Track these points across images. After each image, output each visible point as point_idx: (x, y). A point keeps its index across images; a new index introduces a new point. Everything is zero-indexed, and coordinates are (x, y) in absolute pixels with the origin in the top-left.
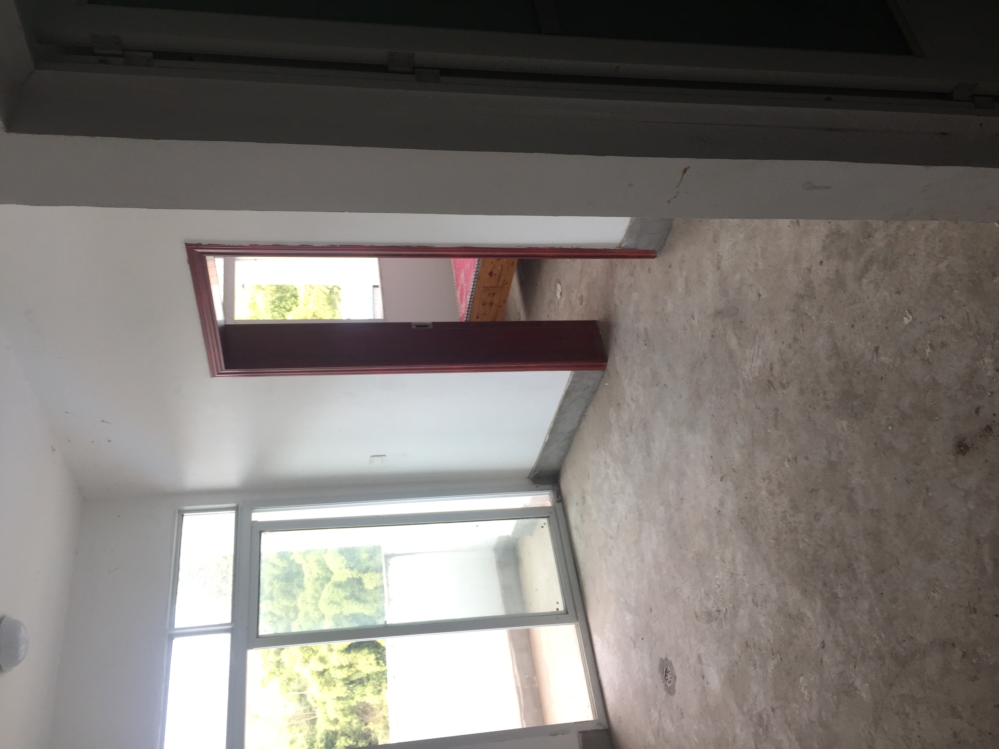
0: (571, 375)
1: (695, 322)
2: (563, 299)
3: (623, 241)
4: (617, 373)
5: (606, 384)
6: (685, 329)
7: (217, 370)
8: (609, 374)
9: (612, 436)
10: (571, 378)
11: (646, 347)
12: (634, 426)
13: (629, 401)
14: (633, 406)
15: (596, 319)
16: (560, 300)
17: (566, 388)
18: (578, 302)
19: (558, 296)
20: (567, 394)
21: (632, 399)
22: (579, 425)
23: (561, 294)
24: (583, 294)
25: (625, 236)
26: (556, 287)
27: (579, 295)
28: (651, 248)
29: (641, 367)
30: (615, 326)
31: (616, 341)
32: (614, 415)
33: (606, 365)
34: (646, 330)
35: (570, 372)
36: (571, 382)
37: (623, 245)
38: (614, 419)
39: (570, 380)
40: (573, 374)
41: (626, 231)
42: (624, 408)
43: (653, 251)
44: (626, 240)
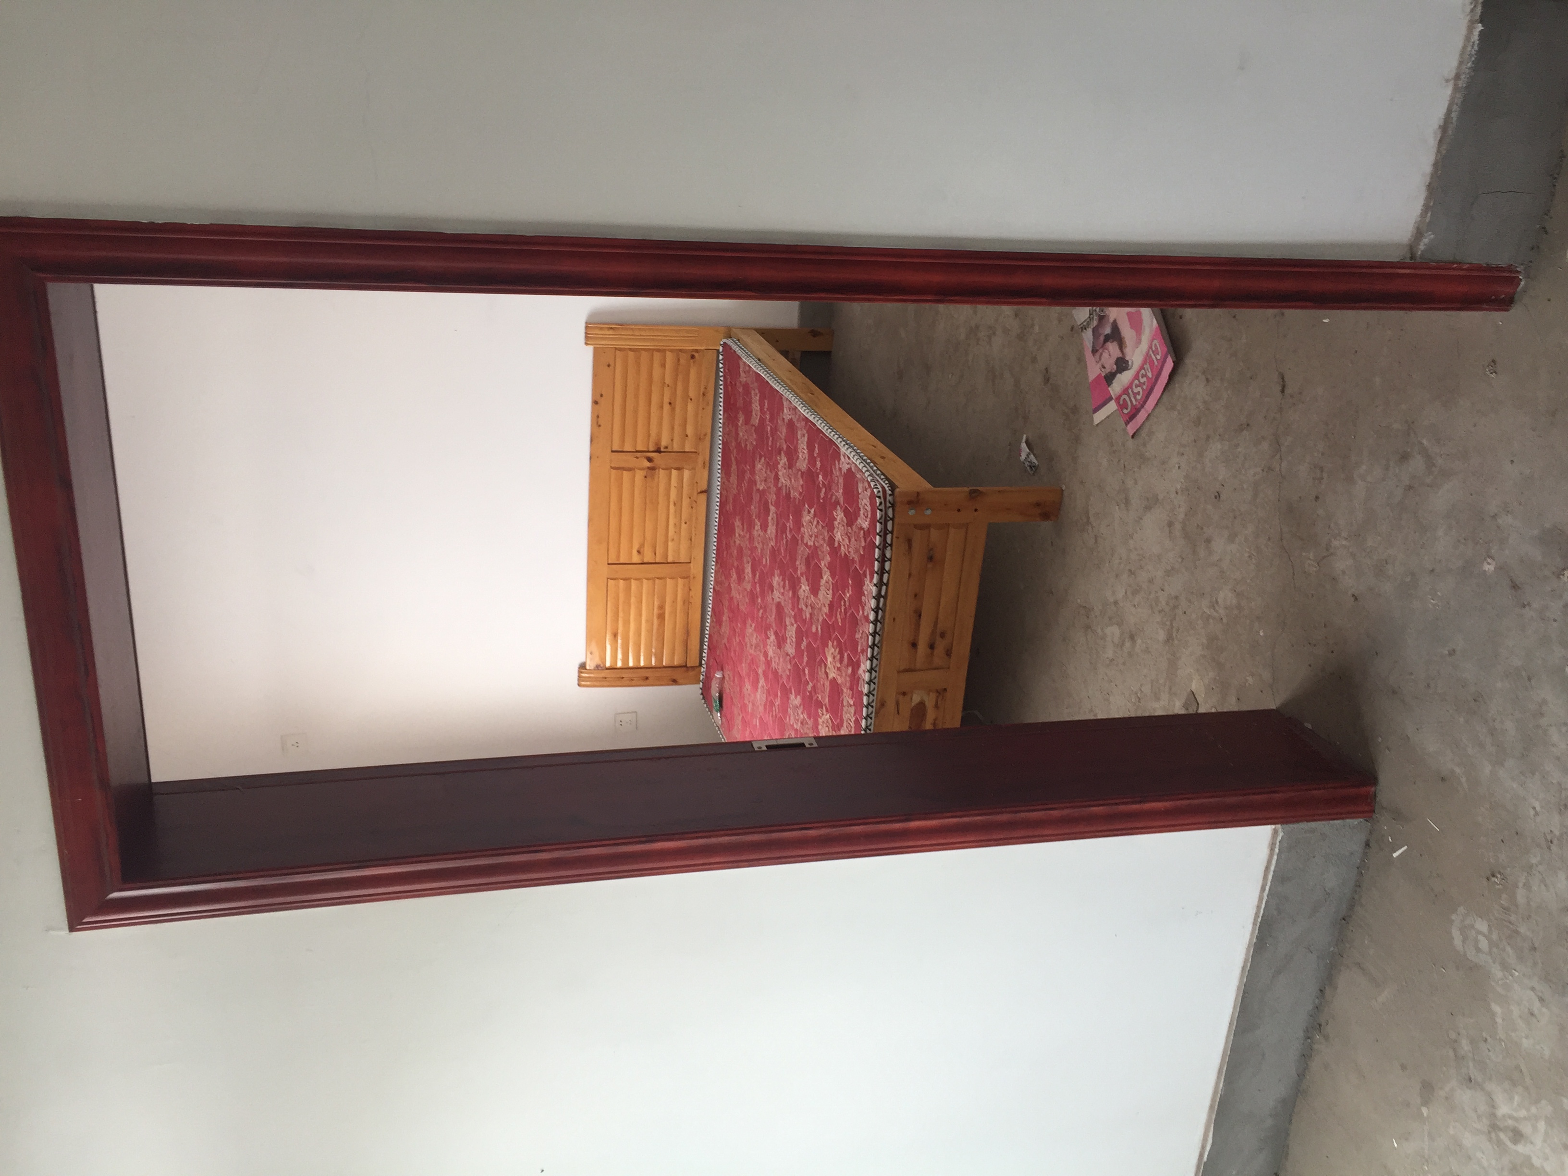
0: (1272, 850)
3: (1419, 234)
4: (1444, 778)
5: (1396, 854)
8: (1397, 816)
9: (1497, 1009)
10: (1275, 857)
13: (1554, 823)
17: (1259, 907)
22: (1301, 1075)
25: (1426, 208)
28: (1502, 260)
32: (1482, 926)
33: (1375, 794)
34: (1552, 536)
36: (1273, 877)
37: (1422, 247)
38: (1484, 944)
39: (1272, 868)
40: (1279, 838)
41: (1428, 186)
42: (1529, 869)
43: (1510, 269)
44: (1430, 222)
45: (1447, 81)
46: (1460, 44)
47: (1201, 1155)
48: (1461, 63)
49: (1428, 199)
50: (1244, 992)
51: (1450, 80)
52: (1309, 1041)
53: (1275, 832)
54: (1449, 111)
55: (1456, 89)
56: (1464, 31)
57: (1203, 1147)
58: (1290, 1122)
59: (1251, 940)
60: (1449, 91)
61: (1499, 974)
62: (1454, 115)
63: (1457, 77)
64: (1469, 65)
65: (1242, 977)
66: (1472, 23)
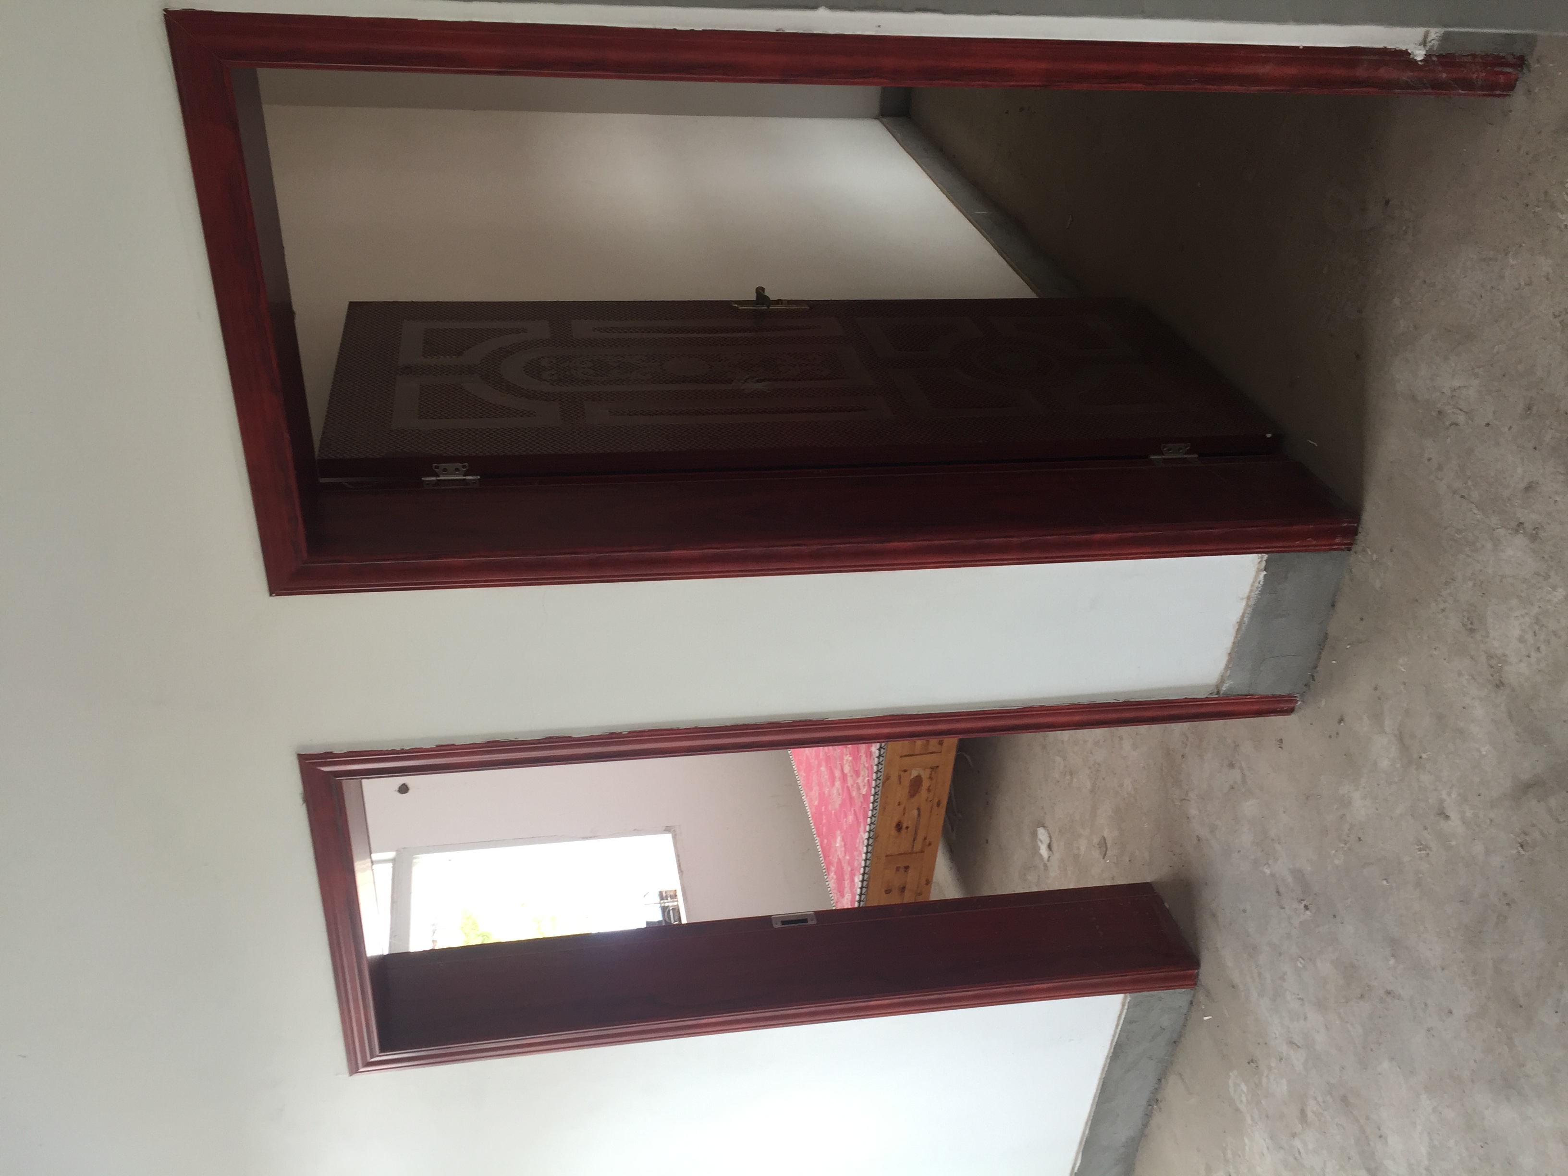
0: (1123, 1005)
1: (1455, 824)
2: (1057, 856)
3: (1222, 681)
4: (1233, 987)
5: (1205, 1018)
6: (1424, 847)
7: (364, 1056)
8: (1208, 994)
9: (1246, 1141)
10: (1125, 1011)
11: (1308, 912)
12: (1312, 1106)
13: (1284, 1049)
14: (1298, 1059)
15: (1149, 881)
16: (1048, 861)
17: (1114, 1036)
18: (1096, 854)
19: (1044, 851)
20: (1118, 1051)
21: (1291, 1043)
22: (1145, 1125)
23: (1050, 847)
24: (1105, 835)
25: (1227, 667)
26: (1034, 834)
27: (1096, 840)
28: (1283, 690)
29: (1302, 962)
30: (1206, 884)
31: (1214, 915)
32: (1244, 1087)
33: (1198, 974)
34: (1298, 875)
35: (1120, 997)
36: (1124, 1021)
37: (1224, 689)
38: (1244, 1099)
39: (1123, 1016)
40: (1128, 1001)
41: (1229, 654)
42: (1270, 1069)
43: (1289, 696)
44: (1229, 675)
45: (1242, 599)
46: (1251, 581)
47: (1073, 1168)
48: (1251, 591)
49: (1229, 661)
50: (1104, 1082)
51: (1244, 599)
52: (1151, 1107)
53: (1125, 998)
54: (1243, 616)
55: (1247, 605)
56: (1253, 574)
57: (1075, 1164)
58: (1137, 1150)
59: (1108, 1054)
60: (1244, 603)
61: (1250, 1122)
62: (1246, 619)
63: (1249, 598)
64: (1257, 593)
65: (1102, 1074)
66: (1259, 571)
